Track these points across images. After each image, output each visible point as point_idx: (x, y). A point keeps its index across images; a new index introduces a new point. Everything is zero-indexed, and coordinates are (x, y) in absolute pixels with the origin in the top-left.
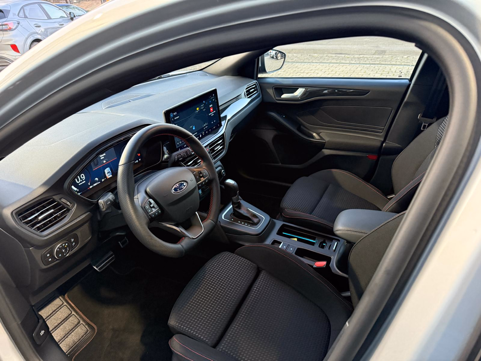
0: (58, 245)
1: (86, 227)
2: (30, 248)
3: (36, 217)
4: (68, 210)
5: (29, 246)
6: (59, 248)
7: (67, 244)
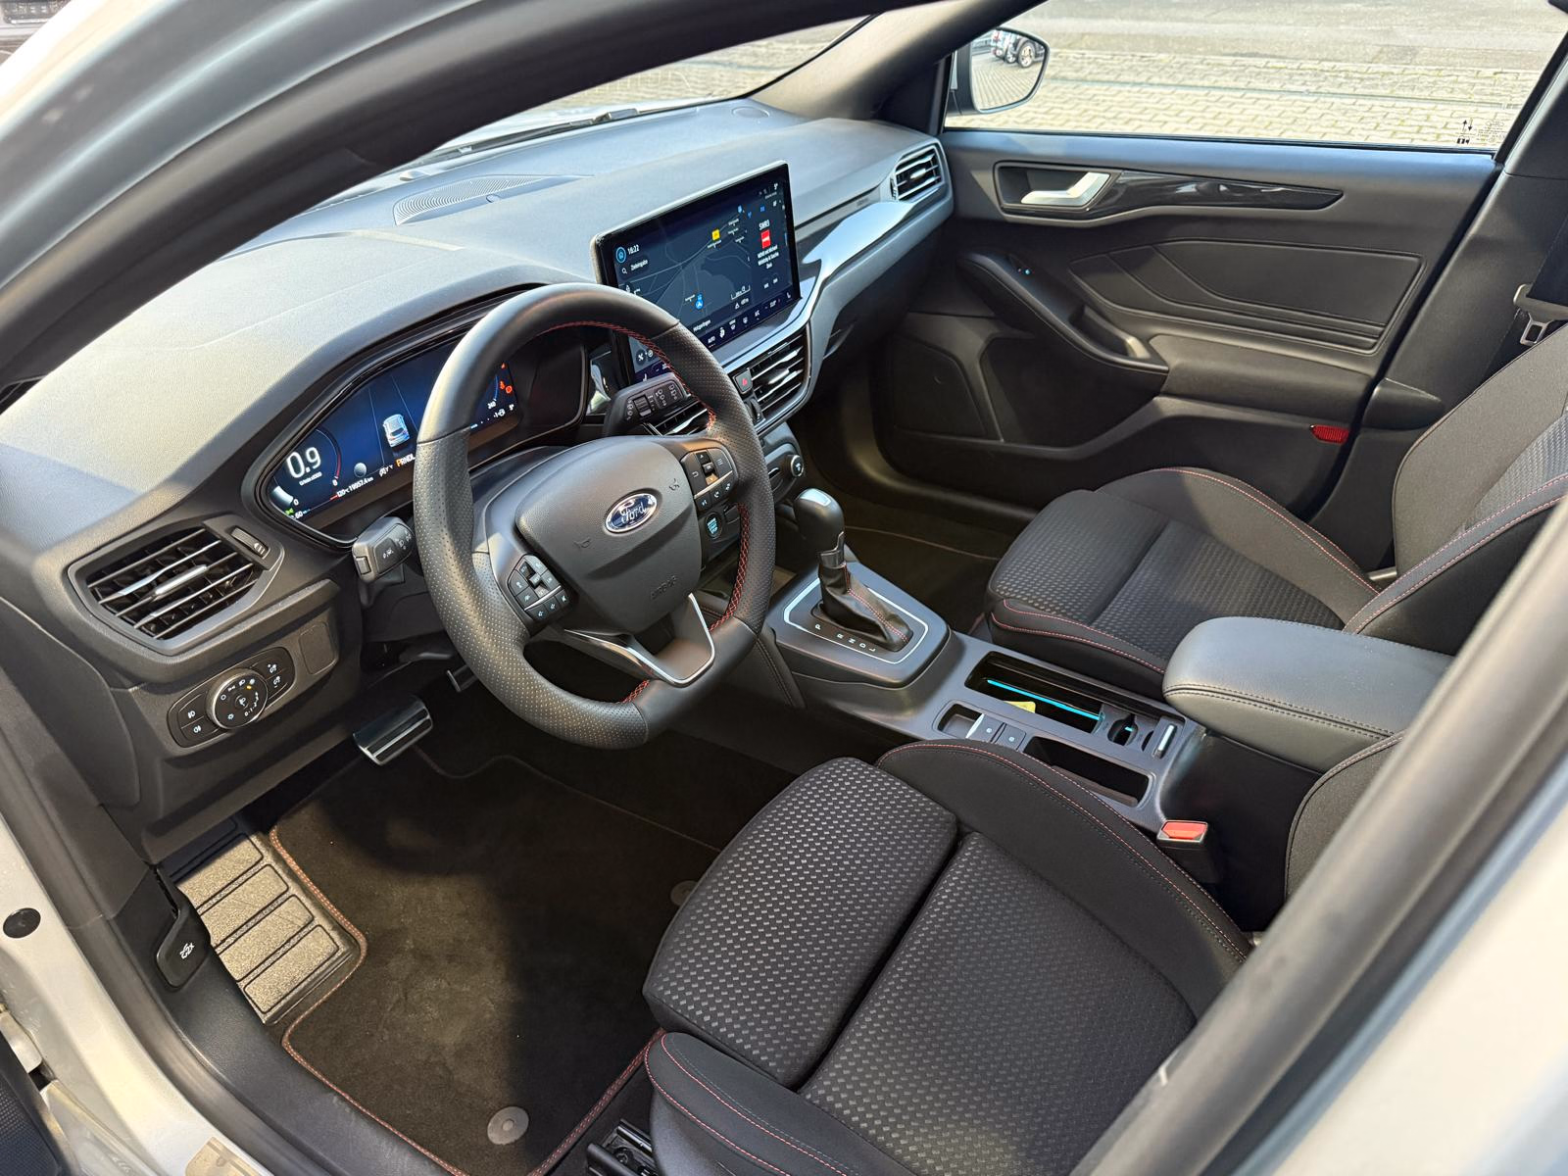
0: (225, 680)
1: (319, 627)
2: (130, 690)
3: (150, 587)
4: (257, 570)
5: (126, 682)
6: (225, 692)
7: (252, 681)
